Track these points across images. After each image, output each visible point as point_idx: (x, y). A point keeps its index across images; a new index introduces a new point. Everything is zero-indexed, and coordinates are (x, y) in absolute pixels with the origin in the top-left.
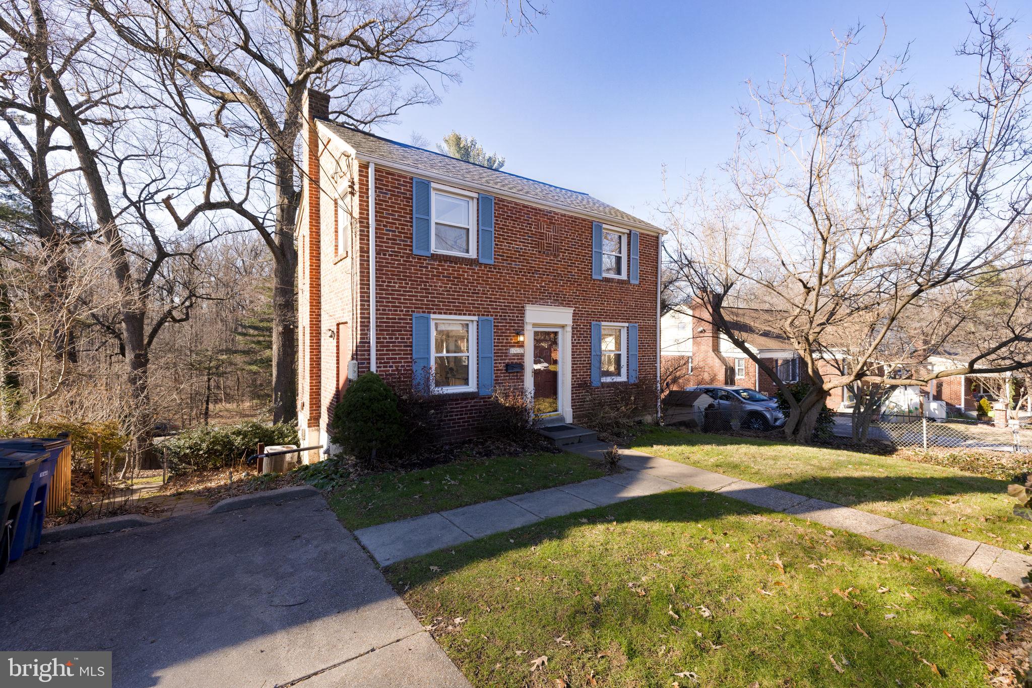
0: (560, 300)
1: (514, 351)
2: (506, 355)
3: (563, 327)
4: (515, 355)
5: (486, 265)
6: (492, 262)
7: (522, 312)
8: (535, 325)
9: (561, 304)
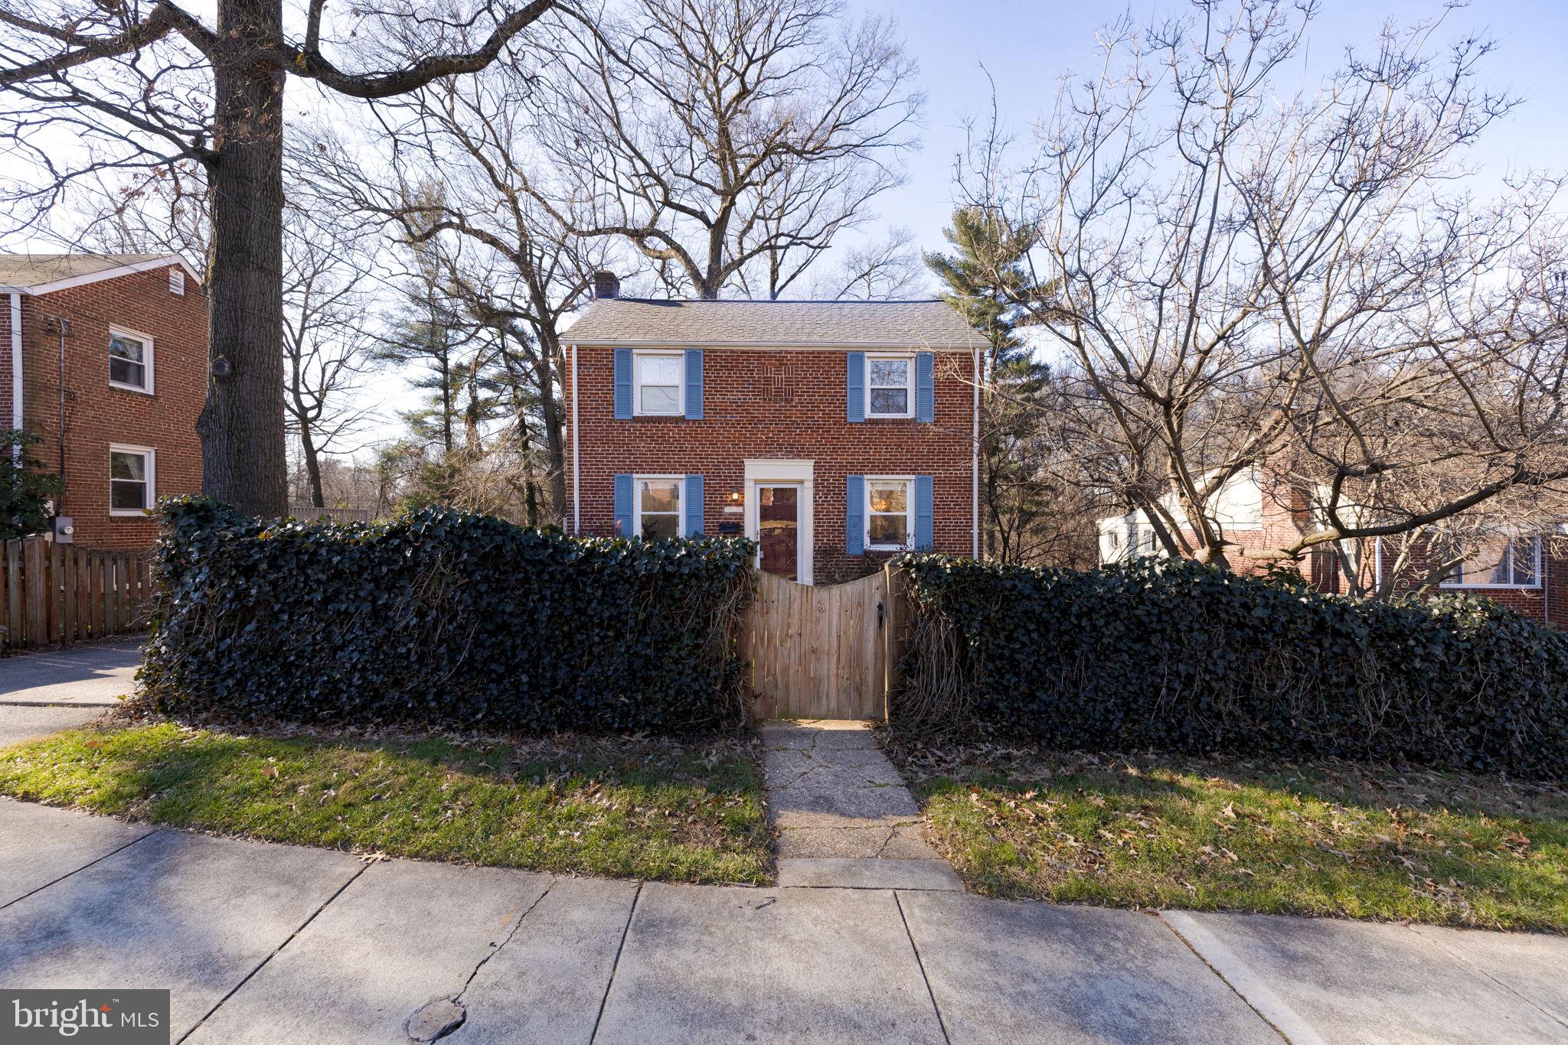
0: (794, 451)
1: (728, 510)
2: (721, 513)
3: (802, 482)
4: (731, 514)
5: (694, 422)
6: (701, 417)
7: (741, 468)
8: (757, 482)
9: (798, 456)
